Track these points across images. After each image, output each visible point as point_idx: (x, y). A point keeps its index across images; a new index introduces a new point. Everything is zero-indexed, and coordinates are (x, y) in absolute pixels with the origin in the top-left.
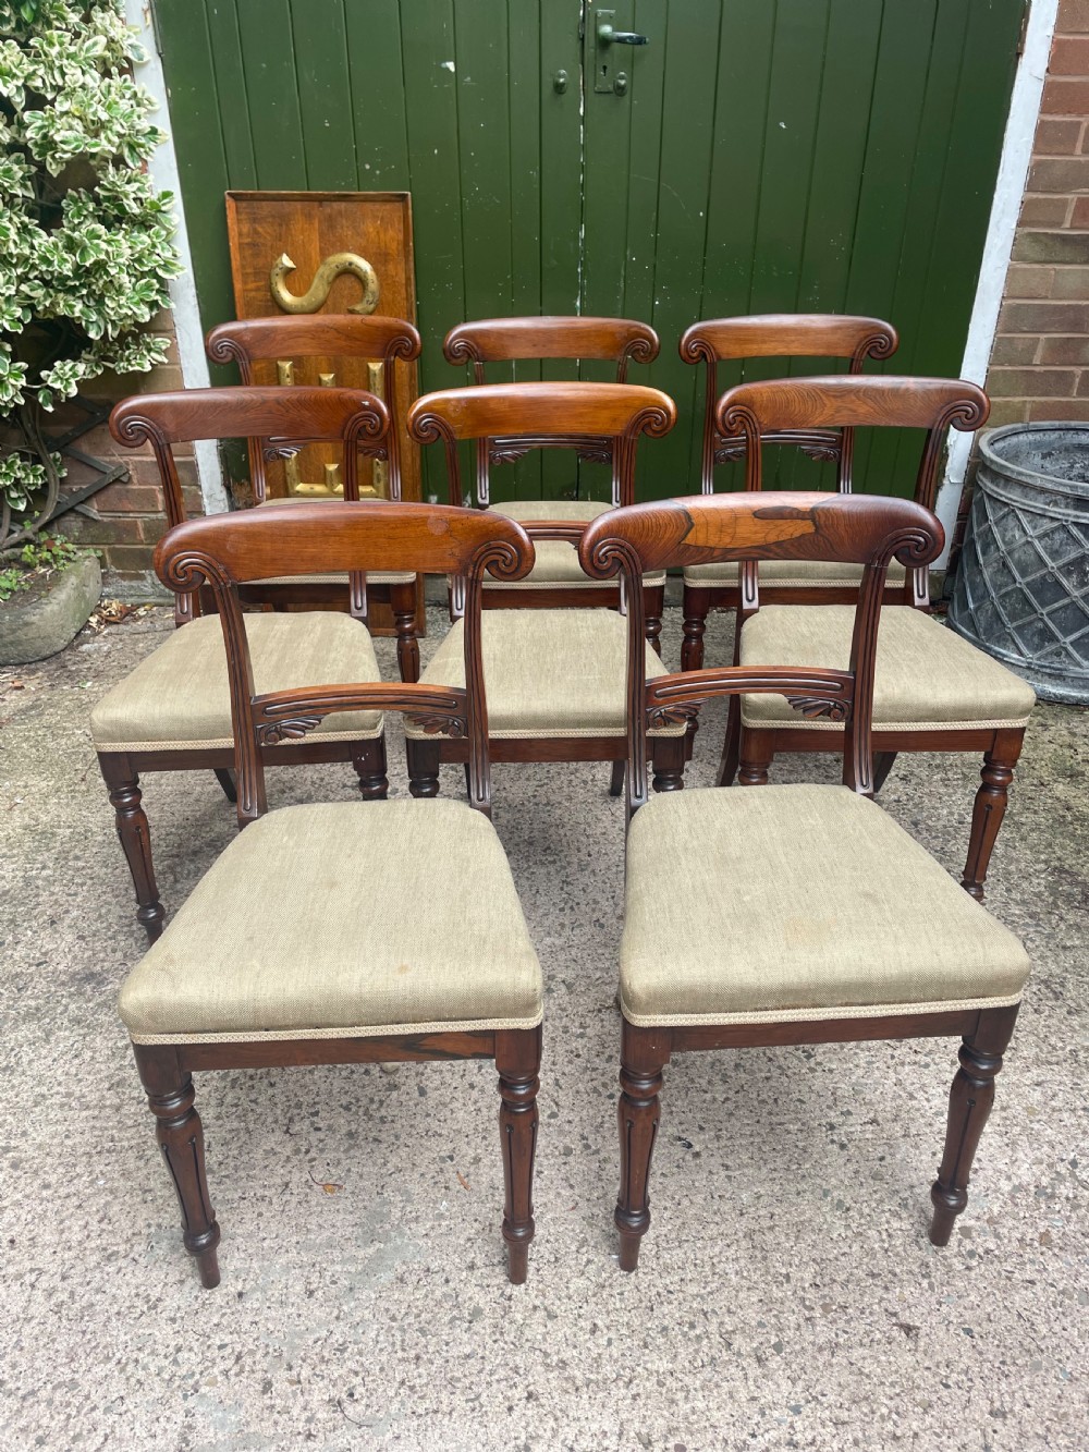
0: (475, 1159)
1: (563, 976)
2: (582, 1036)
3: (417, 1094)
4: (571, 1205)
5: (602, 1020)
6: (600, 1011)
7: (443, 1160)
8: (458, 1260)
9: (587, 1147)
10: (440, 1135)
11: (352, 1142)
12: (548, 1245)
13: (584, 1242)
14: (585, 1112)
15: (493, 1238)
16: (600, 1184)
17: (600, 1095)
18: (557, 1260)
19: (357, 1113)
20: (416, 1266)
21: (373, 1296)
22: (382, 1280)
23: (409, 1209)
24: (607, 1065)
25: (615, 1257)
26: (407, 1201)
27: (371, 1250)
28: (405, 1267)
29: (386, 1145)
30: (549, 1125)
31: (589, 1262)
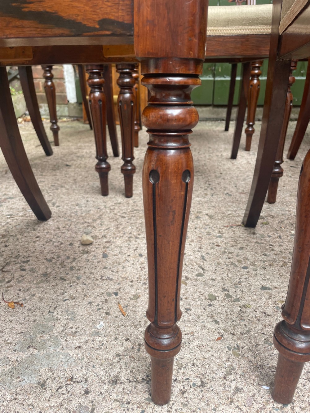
0: (135, 296)
1: (207, 212)
2: (220, 237)
3: (101, 256)
4: (217, 336)
5: (234, 231)
6: (232, 227)
7: (109, 294)
8: (102, 373)
9: (229, 296)
10: (111, 280)
11: (44, 279)
12: (194, 369)
13: (231, 370)
14: (225, 275)
15: (140, 356)
16: (242, 323)
17: (236, 266)
18: (203, 384)
19: (55, 263)
20: (60, 374)
21: (9, 398)
22: (23, 383)
23: (70, 325)
24: (240, 251)
25: (265, 387)
26: (71, 319)
27: (24, 355)
28: (49, 374)
29: (68, 282)
30: (197, 280)
31: (238, 390)
